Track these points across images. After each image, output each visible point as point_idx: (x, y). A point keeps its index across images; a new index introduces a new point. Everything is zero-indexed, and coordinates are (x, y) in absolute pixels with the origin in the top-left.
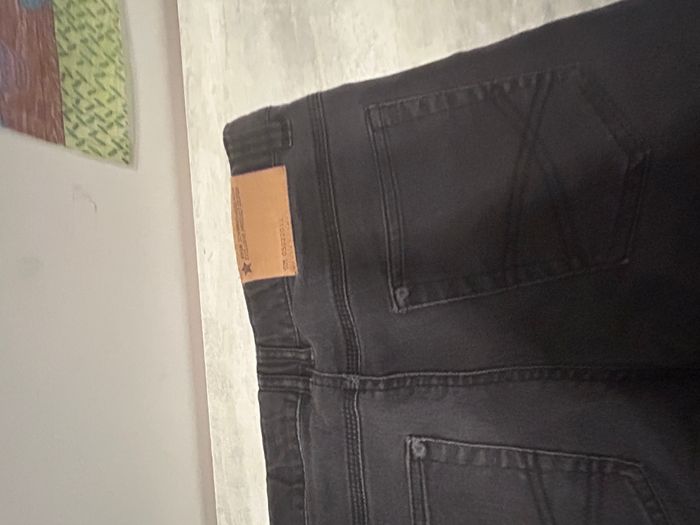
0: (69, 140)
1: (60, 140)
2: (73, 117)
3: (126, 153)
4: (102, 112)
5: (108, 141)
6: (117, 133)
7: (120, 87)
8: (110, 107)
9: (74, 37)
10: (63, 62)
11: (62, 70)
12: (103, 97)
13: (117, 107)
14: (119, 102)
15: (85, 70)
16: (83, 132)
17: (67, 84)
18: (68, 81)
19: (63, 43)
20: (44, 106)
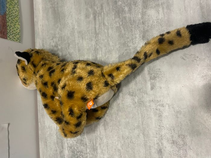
0: (8, 38)
1: (6, 38)
2: (9, 34)
3: (19, 40)
4: (15, 32)
5: (16, 38)
6: (18, 36)
7: (19, 26)
8: (17, 31)
10: (7, 24)
11: (7, 25)
12: (15, 29)
14: (19, 30)
15: (12, 25)
16: (11, 37)
18: (8, 27)
19: (8, 20)
20: (4, 32)
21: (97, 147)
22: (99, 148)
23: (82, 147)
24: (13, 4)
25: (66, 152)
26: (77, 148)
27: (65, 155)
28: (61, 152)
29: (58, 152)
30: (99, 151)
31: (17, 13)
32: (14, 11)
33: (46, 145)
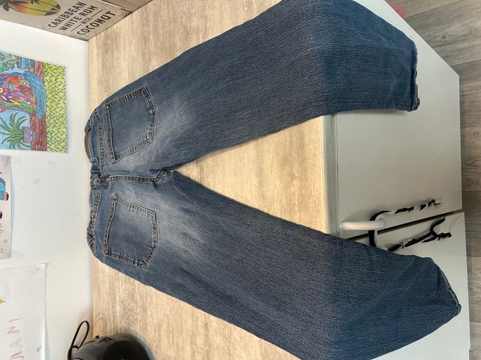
0: (48, 149)
1: (46, 150)
2: (50, 143)
3: (65, 149)
4: (58, 139)
5: (60, 147)
6: (63, 144)
7: (65, 130)
8: (62, 137)
9: (51, 121)
10: (48, 129)
11: (47, 131)
12: (59, 135)
13: (64, 136)
14: (64, 135)
15: (55, 129)
16: (53, 146)
17: (49, 135)
18: (49, 134)
19: (48, 124)
20: (42, 143)
21: (147, 307)
22: (148, 309)
23: (133, 304)
24: (56, 100)
25: (118, 308)
26: (129, 304)
27: (116, 312)
28: (113, 307)
29: (110, 306)
30: (149, 313)
31: (62, 112)
32: (58, 110)
33: (100, 295)
